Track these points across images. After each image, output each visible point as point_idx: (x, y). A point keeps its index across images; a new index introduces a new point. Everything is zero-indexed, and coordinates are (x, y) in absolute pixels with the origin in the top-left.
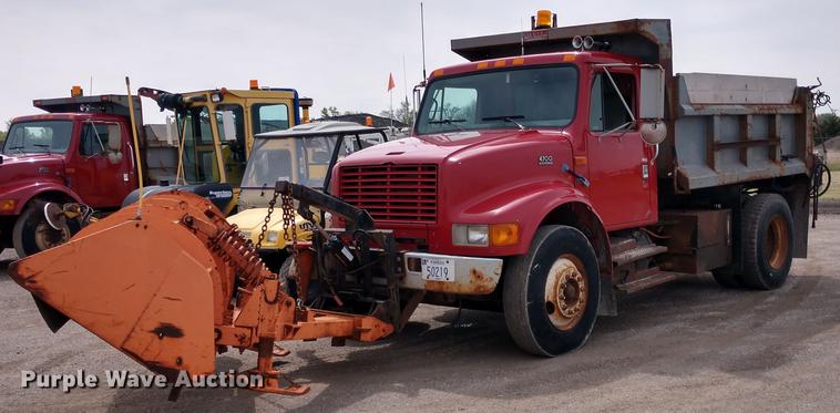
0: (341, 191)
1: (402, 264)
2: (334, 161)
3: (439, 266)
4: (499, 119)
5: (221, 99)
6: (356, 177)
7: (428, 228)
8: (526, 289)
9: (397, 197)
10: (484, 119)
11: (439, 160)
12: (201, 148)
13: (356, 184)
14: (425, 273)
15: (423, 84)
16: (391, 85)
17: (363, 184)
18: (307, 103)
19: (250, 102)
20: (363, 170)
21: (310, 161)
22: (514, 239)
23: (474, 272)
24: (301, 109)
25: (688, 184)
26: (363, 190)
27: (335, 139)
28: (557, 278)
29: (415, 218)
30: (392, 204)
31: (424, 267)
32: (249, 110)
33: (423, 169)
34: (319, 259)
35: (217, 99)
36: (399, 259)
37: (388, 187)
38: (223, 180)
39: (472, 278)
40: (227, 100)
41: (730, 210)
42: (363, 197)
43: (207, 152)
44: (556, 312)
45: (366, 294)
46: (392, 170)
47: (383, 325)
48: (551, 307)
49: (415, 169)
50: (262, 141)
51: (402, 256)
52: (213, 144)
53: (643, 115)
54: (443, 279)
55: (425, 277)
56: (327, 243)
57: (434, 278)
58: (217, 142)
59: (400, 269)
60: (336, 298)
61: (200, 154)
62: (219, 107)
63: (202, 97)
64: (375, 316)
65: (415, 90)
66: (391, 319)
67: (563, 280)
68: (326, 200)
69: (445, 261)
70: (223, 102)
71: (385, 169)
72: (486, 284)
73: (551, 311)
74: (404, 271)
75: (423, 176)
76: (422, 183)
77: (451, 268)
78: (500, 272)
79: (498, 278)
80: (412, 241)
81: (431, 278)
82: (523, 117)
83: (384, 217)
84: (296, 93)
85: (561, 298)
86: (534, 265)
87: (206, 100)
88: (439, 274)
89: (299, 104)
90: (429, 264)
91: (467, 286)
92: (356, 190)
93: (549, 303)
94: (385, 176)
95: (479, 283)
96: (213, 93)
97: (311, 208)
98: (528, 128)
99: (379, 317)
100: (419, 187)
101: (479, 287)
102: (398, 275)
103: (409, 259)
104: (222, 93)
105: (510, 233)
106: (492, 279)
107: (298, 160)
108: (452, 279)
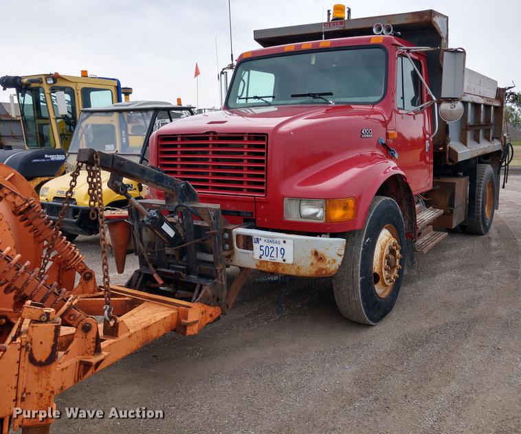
0: (159, 159)
1: (230, 241)
2: (151, 130)
3: (275, 246)
4: (309, 95)
5: (54, 83)
6: (175, 146)
7: (256, 202)
8: (359, 265)
9: (220, 167)
10: (293, 96)
11: (268, 129)
12: (41, 121)
13: (175, 153)
14: (257, 251)
15: (231, 67)
16: (197, 73)
17: (183, 153)
18: (128, 92)
19: (81, 86)
20: (182, 139)
21: (130, 132)
22: (350, 214)
23: (316, 253)
24: (123, 95)
25: (457, 157)
26: (183, 159)
27: (151, 113)
28: (382, 249)
29: (241, 190)
30: (214, 174)
31: (256, 246)
32: (79, 92)
33: (249, 139)
34: (136, 232)
35: (51, 82)
36: (227, 235)
37: (211, 156)
38: (58, 146)
39: (313, 260)
40: (60, 84)
41: (468, 177)
42: (182, 166)
43: (45, 124)
44: (380, 283)
45: (188, 272)
46: (214, 139)
47: (210, 310)
48: (377, 278)
49: (241, 138)
50: (87, 114)
51: (230, 232)
52: (48, 118)
53: (444, 95)
54: (279, 260)
55: (257, 257)
56: (145, 219)
57: (268, 259)
58: (52, 116)
59: (227, 246)
60: (156, 276)
61: (41, 126)
62: (53, 90)
63: (38, 80)
64: (201, 301)
65: (222, 73)
66: (218, 300)
67: (386, 252)
68: (143, 171)
69: (282, 241)
70: (56, 85)
71: (207, 139)
72: (328, 266)
73: (376, 282)
74: (232, 248)
75: (249, 146)
76: (249, 153)
77: (289, 248)
78: (342, 252)
79: (341, 259)
80: (238, 214)
81: (264, 258)
82: (331, 94)
83: (206, 188)
84: (119, 83)
85: (385, 269)
86: (365, 239)
87: (42, 82)
88: (274, 254)
89: (120, 91)
90: (261, 242)
91: (307, 268)
92: (175, 159)
93: (376, 274)
94: (207, 145)
95: (321, 265)
96: (48, 76)
97: (126, 181)
98: (337, 103)
99: (206, 301)
100: (245, 157)
101: (321, 270)
102: (226, 253)
103: (238, 236)
104: (56, 77)
105: (345, 208)
106: (334, 261)
107: (121, 133)
108: (290, 260)
